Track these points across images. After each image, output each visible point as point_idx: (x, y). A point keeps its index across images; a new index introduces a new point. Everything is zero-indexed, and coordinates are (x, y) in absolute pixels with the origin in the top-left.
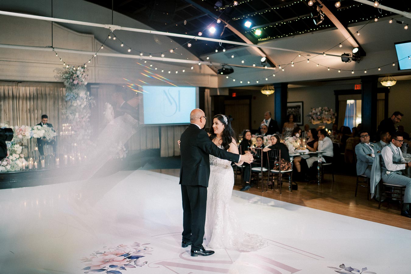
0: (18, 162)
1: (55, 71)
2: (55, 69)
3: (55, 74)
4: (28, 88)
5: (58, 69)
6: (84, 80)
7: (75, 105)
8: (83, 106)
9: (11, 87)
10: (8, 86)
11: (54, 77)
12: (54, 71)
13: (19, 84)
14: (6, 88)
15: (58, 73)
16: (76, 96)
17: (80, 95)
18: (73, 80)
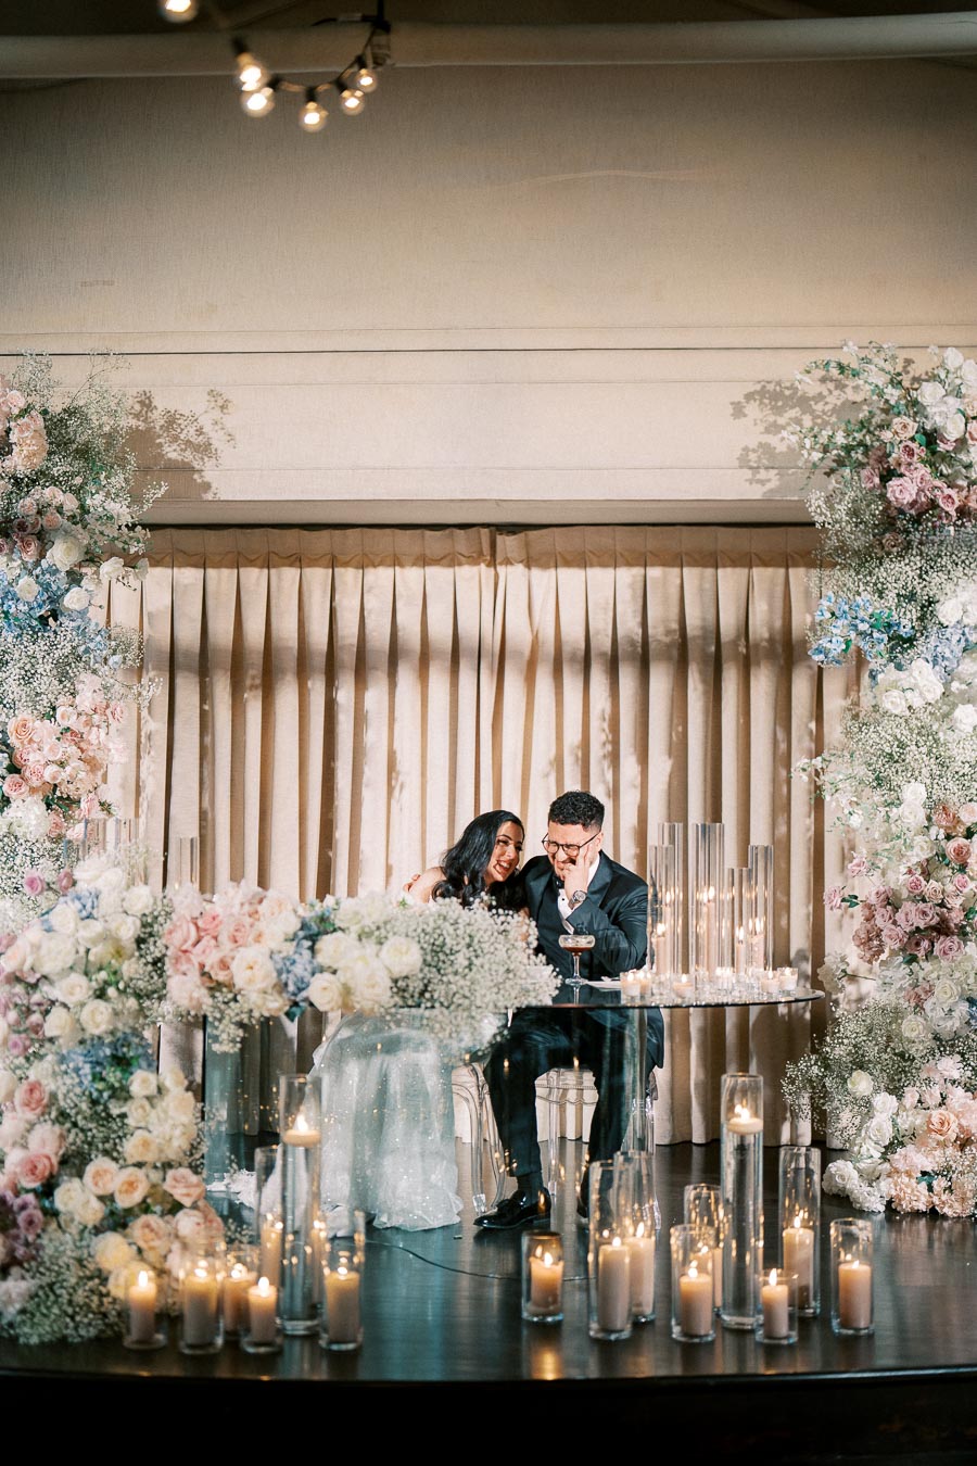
0: (112, 1250)
1: (752, 409)
2: (749, 397)
3: (750, 431)
4: (571, 577)
5: (776, 397)
7: (894, 703)
9: (439, 576)
10: (424, 561)
11: (744, 463)
12: (737, 412)
13: (507, 543)
14: (411, 577)
15: (774, 428)
16: (907, 621)
17: (947, 611)
18: (888, 475)
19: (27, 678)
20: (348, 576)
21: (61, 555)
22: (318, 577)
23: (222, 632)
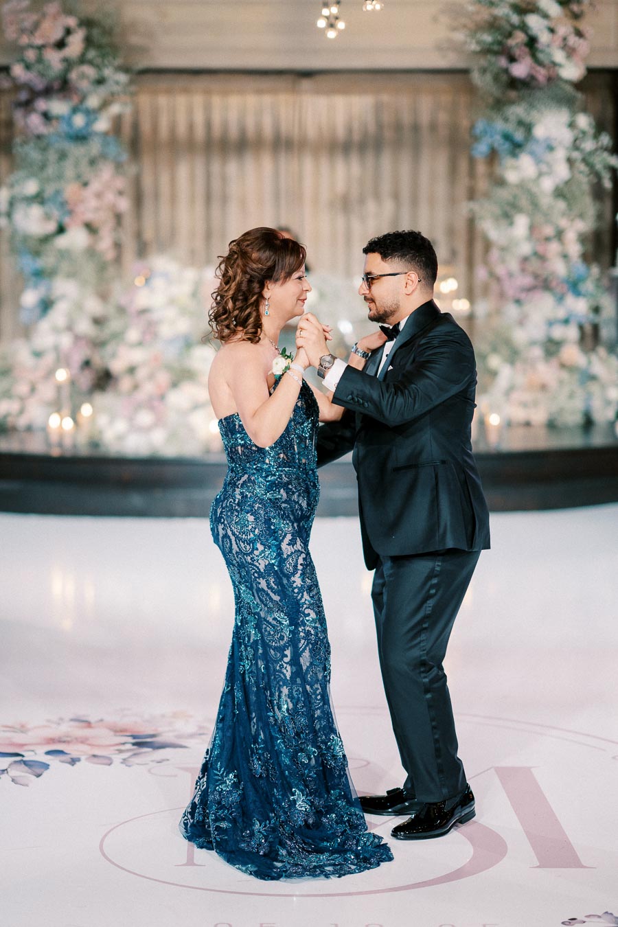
1: (442, 18)
2: (441, 11)
3: (441, 32)
5: (455, 12)
6: (559, 56)
7: (512, 177)
8: (548, 185)
9: (267, 99)
12: (435, 19)
13: (306, 84)
15: (454, 29)
16: (519, 136)
17: (539, 132)
18: (512, 59)
19: (77, 165)
20: (216, 100)
21: (93, 102)
22: (198, 100)
23: (146, 127)
